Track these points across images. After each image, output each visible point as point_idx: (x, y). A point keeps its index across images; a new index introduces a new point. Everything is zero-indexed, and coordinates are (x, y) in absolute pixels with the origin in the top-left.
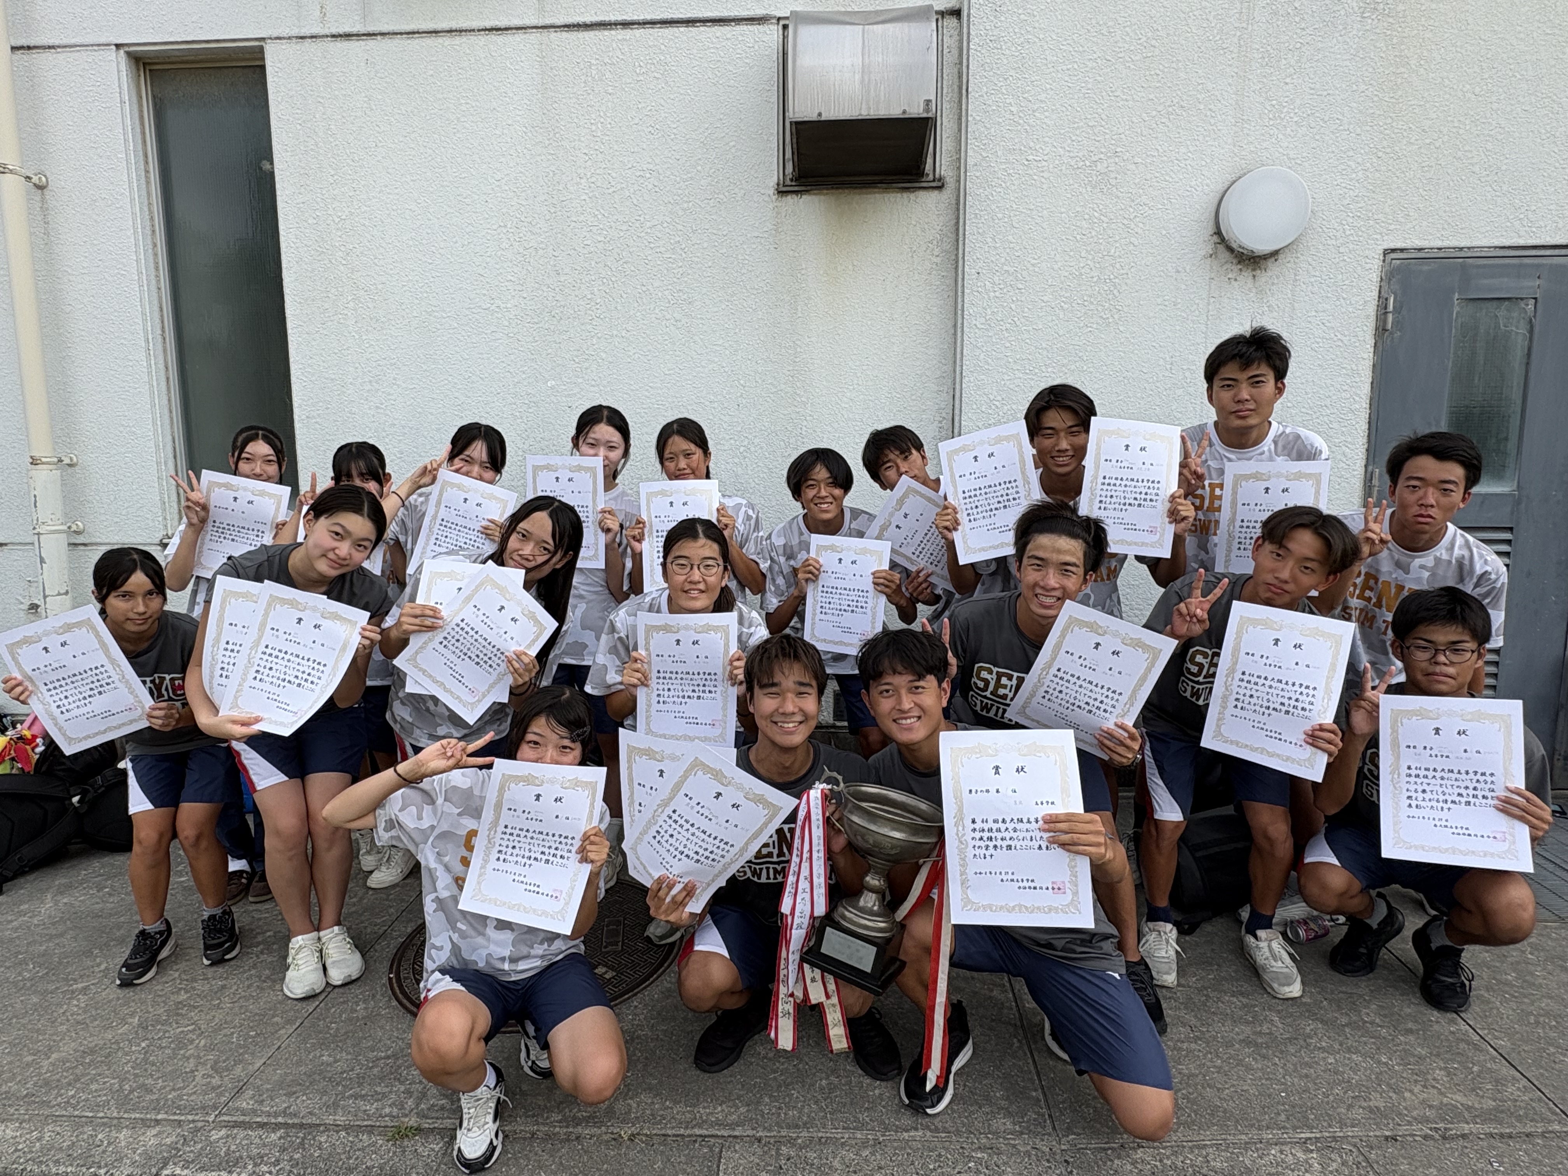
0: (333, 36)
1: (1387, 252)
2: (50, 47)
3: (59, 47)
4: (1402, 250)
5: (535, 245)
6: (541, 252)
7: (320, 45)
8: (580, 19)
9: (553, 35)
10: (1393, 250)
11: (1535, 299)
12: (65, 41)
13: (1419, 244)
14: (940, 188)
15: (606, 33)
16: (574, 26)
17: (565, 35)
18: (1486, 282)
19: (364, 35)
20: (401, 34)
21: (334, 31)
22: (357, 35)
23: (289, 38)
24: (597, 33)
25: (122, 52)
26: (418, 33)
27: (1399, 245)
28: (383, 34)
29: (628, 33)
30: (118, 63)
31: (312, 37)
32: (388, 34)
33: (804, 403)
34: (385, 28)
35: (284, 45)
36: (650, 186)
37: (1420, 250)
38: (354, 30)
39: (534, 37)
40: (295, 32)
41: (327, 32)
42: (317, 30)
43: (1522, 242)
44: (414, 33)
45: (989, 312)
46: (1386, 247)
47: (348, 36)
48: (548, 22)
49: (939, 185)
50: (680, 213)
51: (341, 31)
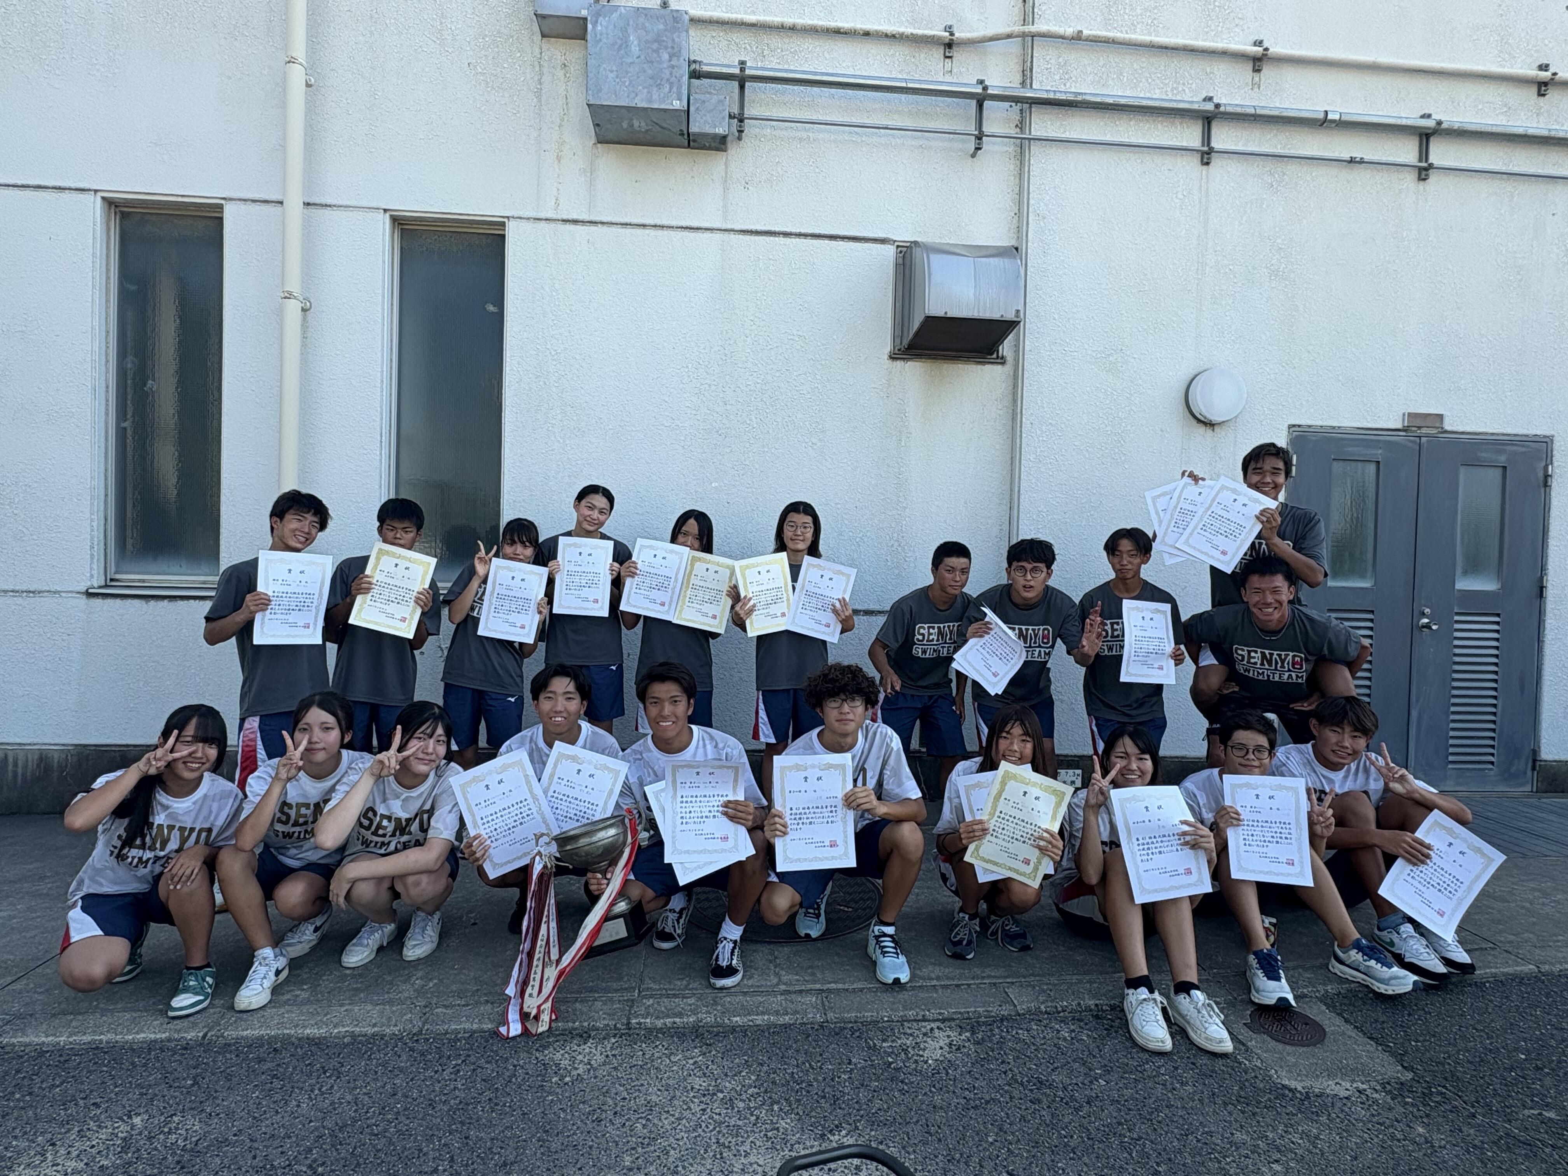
0: (563, 221)
1: (1291, 426)
2: (326, 205)
3: (334, 206)
4: (1299, 426)
5: (709, 382)
6: (713, 387)
7: (552, 225)
8: (753, 228)
9: (732, 236)
10: (1294, 426)
11: (1378, 462)
12: (341, 203)
13: (1309, 423)
14: (1003, 363)
15: (772, 238)
16: (748, 231)
17: (741, 236)
18: (1350, 449)
19: (588, 222)
20: (617, 224)
21: (565, 217)
22: (582, 222)
23: (528, 219)
24: (764, 237)
25: (387, 215)
26: (630, 225)
27: (1297, 423)
28: (602, 223)
29: (788, 241)
30: (384, 223)
31: (546, 220)
32: (607, 223)
33: (905, 508)
34: (605, 220)
35: (523, 224)
36: (798, 347)
37: (1310, 426)
38: (581, 218)
39: (718, 236)
40: (534, 215)
41: (559, 217)
42: (550, 215)
43: (1370, 426)
44: (626, 224)
45: (1038, 450)
46: (1290, 423)
47: (575, 222)
48: (729, 227)
49: (1002, 361)
50: (820, 367)
51: (570, 217)
